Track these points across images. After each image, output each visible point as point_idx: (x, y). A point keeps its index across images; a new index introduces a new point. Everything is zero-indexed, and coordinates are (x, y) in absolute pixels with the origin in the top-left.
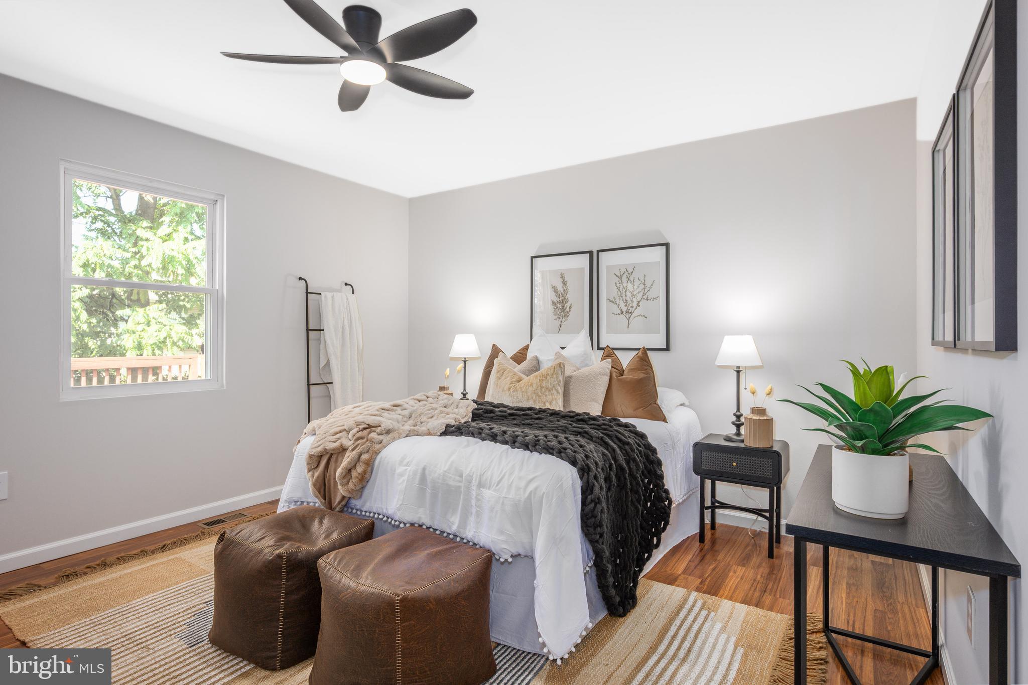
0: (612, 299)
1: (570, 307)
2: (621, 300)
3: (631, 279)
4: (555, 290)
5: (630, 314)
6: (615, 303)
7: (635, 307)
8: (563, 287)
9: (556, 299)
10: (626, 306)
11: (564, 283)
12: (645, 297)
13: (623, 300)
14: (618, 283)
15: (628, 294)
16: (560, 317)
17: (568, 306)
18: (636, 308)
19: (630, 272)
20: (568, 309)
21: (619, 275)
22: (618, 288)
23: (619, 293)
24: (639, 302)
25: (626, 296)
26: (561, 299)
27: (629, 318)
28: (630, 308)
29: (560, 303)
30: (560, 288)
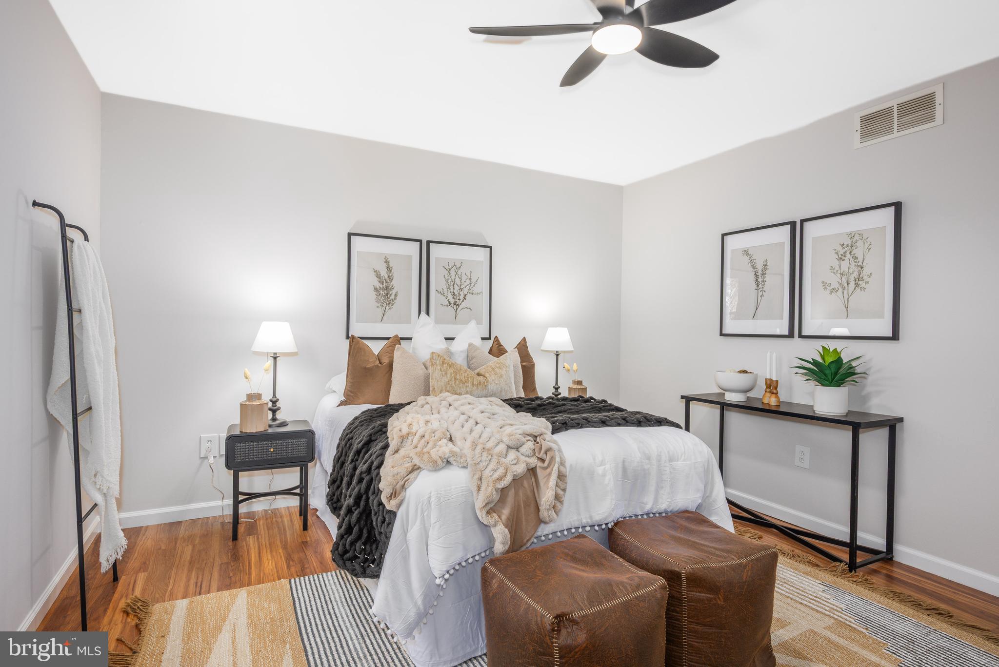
0: (440, 290)
1: (396, 295)
2: (449, 292)
3: (459, 273)
4: (378, 276)
5: (457, 307)
6: (443, 294)
7: (461, 300)
8: (387, 273)
9: (378, 285)
10: (454, 298)
11: (389, 269)
12: (471, 291)
13: (451, 292)
14: (446, 276)
15: (457, 288)
16: (384, 305)
17: (394, 294)
18: (463, 301)
19: (458, 267)
20: (393, 297)
21: (447, 268)
22: (447, 281)
23: (447, 286)
24: (465, 295)
25: (454, 289)
26: (384, 285)
27: (457, 310)
28: (457, 300)
29: (383, 289)
30: (384, 273)
